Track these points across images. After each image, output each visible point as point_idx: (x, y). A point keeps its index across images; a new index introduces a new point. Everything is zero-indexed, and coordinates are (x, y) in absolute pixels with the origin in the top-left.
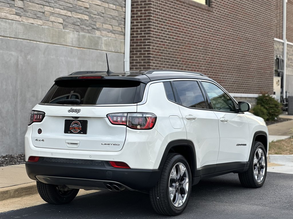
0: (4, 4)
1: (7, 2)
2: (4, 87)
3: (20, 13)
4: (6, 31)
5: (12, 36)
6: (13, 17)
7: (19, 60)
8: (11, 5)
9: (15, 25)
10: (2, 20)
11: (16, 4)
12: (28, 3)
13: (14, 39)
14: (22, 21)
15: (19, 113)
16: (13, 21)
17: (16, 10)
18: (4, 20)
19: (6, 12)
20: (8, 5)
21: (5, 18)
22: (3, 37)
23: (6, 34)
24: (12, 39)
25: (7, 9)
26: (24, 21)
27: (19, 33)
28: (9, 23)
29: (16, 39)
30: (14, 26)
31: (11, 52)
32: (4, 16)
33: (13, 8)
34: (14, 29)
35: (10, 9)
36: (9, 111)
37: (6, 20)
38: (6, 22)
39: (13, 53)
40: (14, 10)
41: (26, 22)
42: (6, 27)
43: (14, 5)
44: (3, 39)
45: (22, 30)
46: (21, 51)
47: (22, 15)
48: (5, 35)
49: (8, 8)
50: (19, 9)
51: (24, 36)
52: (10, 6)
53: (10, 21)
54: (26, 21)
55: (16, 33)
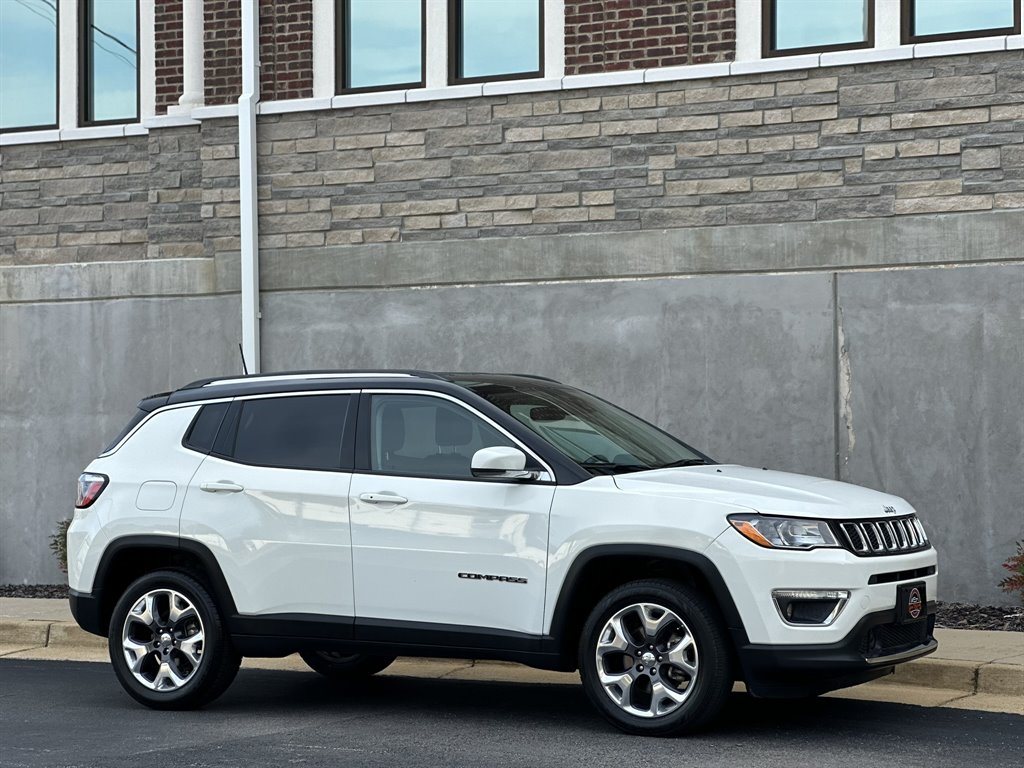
0: (920, 172)
1: (929, 165)
2: (922, 406)
3: (987, 186)
4: (926, 249)
5: (952, 259)
6: (953, 202)
7: (985, 324)
8: (945, 169)
9: (963, 225)
10: (908, 221)
11: (967, 163)
12: (1017, 151)
13: (966, 265)
14: (998, 207)
15: (988, 484)
16: (956, 215)
17: (966, 179)
18: (918, 217)
19: (925, 194)
20: (935, 171)
21: (922, 211)
22: (915, 268)
23: (925, 257)
24: (956, 266)
25: (927, 186)
26: (1008, 206)
27: (981, 244)
28: (939, 224)
29: (974, 265)
30: (959, 228)
31: (949, 306)
32: (912, 209)
33: (958, 177)
34: (961, 237)
35: (941, 182)
36: (945, 475)
37: (926, 217)
38: (924, 223)
39: (959, 307)
40: (959, 182)
41: (1017, 205)
42: (926, 237)
43: (960, 166)
44: (917, 271)
45: (997, 233)
46: (994, 297)
47: (998, 189)
48: (922, 260)
49: (933, 182)
50: (981, 174)
51: (1006, 250)
52: (944, 175)
53: (942, 216)
54: (1018, 203)
55: (970, 246)
